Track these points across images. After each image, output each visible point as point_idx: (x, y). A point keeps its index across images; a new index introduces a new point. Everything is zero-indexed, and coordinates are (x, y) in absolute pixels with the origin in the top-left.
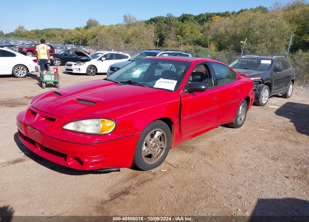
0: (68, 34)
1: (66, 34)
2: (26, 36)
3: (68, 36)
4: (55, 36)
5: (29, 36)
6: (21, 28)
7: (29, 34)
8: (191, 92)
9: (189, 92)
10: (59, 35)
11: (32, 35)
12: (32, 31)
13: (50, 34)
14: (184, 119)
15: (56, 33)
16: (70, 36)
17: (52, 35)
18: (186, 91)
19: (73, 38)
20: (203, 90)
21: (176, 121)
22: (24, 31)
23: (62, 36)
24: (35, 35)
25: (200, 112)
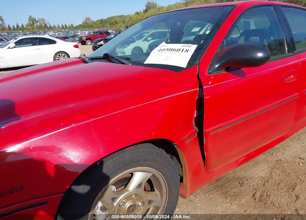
0: (129, 19)
1: (127, 20)
2: (92, 26)
3: (129, 21)
4: (117, 23)
5: (94, 26)
6: (88, 19)
7: (95, 24)
8: (232, 69)
9: (227, 69)
10: (120, 22)
11: (98, 25)
12: (97, 21)
13: (113, 22)
14: (211, 133)
15: (118, 20)
16: (130, 22)
17: (115, 22)
18: (217, 66)
19: (133, 23)
20: (261, 62)
21: (190, 139)
22: (90, 22)
23: (124, 22)
24: (100, 24)
25: (256, 111)
